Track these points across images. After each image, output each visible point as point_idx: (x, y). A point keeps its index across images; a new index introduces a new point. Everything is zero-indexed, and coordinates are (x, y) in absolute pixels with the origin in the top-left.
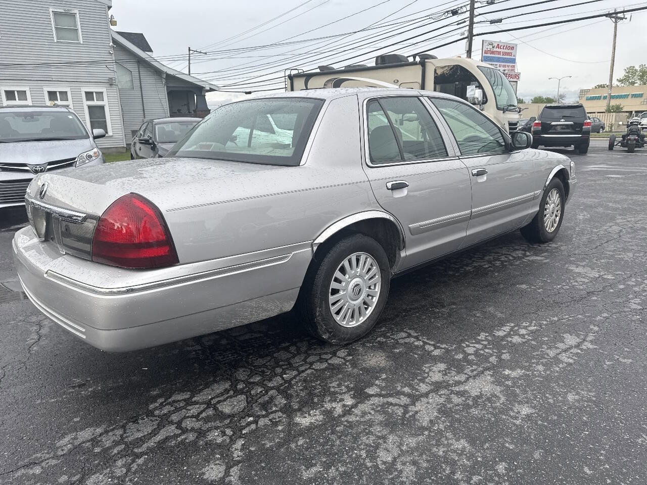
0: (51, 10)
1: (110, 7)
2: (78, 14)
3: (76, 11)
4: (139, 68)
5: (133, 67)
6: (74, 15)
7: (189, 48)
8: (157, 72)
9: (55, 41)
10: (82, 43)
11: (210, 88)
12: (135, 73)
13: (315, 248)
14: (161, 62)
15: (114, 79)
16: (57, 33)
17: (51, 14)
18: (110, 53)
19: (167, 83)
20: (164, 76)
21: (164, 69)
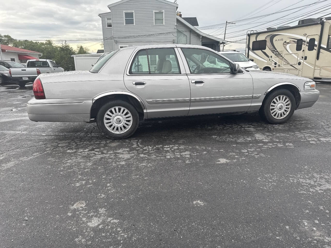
0: (154, 11)
1: (177, 8)
2: (164, 12)
3: (164, 11)
4: (190, 34)
5: (188, 34)
6: (162, 13)
7: (227, 21)
8: (198, 35)
9: (154, 25)
10: (164, 24)
11: (222, 42)
12: (188, 37)
13: (94, 101)
14: (200, 30)
15: (175, 40)
16: (155, 21)
17: (154, 13)
18: (175, 28)
19: (202, 41)
20: (201, 37)
21: (201, 34)
